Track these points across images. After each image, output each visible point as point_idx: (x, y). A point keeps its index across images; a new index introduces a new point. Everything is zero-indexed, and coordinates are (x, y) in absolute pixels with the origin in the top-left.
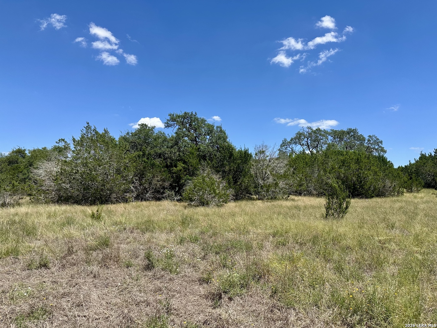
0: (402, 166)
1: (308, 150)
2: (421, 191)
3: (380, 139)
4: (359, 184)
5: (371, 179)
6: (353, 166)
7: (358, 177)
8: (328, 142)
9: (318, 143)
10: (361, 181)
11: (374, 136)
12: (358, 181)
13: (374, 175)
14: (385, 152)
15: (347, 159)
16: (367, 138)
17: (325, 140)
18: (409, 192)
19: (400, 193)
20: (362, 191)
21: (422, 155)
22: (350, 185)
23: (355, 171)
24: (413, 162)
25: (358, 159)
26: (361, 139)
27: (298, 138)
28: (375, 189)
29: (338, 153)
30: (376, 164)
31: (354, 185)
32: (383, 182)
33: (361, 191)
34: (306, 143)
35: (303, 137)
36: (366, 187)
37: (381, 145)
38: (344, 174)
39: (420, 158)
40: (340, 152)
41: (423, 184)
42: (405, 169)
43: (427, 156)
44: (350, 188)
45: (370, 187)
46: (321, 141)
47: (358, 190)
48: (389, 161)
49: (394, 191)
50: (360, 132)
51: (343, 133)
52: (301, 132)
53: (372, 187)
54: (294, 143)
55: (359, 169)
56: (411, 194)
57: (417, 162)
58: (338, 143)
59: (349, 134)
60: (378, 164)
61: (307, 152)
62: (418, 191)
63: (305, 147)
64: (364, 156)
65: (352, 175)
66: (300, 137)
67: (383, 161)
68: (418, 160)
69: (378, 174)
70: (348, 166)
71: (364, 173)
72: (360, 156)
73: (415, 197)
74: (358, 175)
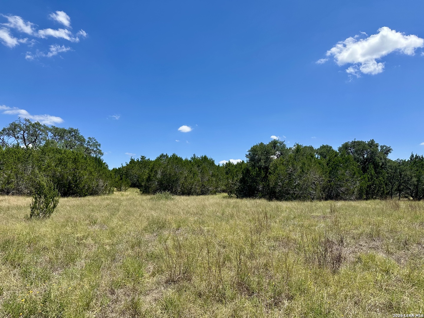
0: (117, 168)
1: (23, 144)
2: (128, 190)
3: (99, 142)
4: (74, 182)
5: (87, 178)
6: (70, 165)
7: (73, 177)
8: (48, 138)
9: (36, 137)
10: (76, 180)
11: (94, 139)
12: (73, 180)
13: (89, 175)
14: (102, 154)
15: (65, 158)
16: (87, 140)
17: (44, 135)
18: (119, 191)
19: (111, 192)
20: (77, 190)
21: (132, 159)
22: (65, 184)
23: (72, 170)
24: (125, 165)
25: (75, 159)
26: (81, 140)
27: (13, 130)
28: (89, 188)
29: (56, 151)
30: (92, 165)
31: (69, 184)
32: (97, 182)
33: (75, 190)
34: (22, 136)
35: (19, 129)
36: (81, 186)
37: (99, 148)
38: (60, 172)
39: (130, 162)
40: (58, 150)
41: (130, 184)
42: (118, 171)
43: (136, 160)
44: (65, 187)
45: (84, 186)
46: (40, 136)
47: (73, 189)
48: (105, 163)
49: (105, 190)
50: (81, 133)
51: (64, 131)
52: (17, 123)
53: (86, 186)
54: (7, 134)
55: (75, 168)
56: (120, 192)
57: (127, 165)
58: (58, 141)
59: (70, 134)
60: (94, 165)
61: (22, 147)
62: (126, 190)
63: (20, 141)
64: (81, 156)
65: (68, 174)
66: (15, 128)
67: (99, 162)
68: (129, 163)
69: (93, 174)
70: (65, 165)
71: (79, 172)
72: (78, 156)
73: (122, 195)
74: (74, 174)
